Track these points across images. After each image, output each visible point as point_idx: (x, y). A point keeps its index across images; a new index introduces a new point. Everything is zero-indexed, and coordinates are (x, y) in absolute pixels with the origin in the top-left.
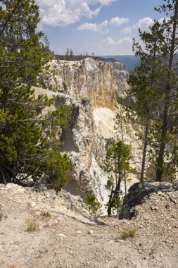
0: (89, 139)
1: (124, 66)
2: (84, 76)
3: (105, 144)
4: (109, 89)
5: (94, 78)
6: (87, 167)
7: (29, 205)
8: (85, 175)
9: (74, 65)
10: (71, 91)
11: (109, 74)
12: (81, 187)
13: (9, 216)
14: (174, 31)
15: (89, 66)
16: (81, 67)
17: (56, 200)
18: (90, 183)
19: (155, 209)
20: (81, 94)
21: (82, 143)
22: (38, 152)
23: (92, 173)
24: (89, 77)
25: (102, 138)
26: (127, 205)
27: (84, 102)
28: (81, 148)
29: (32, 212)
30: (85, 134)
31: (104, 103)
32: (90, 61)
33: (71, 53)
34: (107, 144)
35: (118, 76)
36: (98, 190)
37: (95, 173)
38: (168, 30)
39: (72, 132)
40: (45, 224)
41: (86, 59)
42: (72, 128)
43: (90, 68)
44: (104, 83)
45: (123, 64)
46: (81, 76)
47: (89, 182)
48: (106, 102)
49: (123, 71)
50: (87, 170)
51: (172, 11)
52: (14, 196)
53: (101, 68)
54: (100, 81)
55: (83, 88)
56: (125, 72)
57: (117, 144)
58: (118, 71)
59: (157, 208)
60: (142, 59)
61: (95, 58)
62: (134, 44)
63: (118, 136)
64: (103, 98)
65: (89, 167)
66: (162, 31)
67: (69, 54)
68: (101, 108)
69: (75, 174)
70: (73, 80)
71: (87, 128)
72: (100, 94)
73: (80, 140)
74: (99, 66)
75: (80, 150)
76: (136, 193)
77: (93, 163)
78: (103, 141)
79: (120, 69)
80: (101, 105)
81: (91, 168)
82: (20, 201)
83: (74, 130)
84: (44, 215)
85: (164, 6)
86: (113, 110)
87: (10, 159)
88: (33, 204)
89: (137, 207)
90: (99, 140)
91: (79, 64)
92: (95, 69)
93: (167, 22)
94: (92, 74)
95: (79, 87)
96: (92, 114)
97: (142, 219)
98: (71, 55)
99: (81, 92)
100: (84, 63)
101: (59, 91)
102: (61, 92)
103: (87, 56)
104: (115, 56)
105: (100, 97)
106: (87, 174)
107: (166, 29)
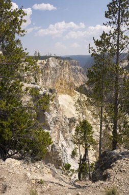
0: (57, 119)
1: (78, 63)
2: (49, 71)
3: (68, 122)
4: (68, 80)
5: (56, 73)
6: (56, 142)
7: (26, 175)
8: (56, 148)
9: (41, 63)
10: (40, 83)
11: (67, 69)
12: (53, 158)
13: (12, 186)
14: (118, 39)
15: (52, 64)
16: (46, 64)
17: (44, 169)
18: (60, 154)
19: (124, 171)
20: (47, 85)
21: (53, 123)
22: (27, 132)
23: (60, 146)
24: (52, 72)
25: (66, 118)
26: (98, 169)
27: (51, 91)
28: (51, 126)
29: (29, 181)
30: (54, 115)
31: (64, 91)
32: (53, 60)
33: (39, 54)
34: (70, 123)
35: (74, 70)
36: (66, 159)
37: (62, 146)
38: (114, 38)
39: (44, 115)
40: (40, 190)
41: (50, 59)
42: (44, 111)
43: (53, 65)
44: (64, 75)
45: (77, 61)
46: (46, 71)
47: (58, 153)
48: (66, 90)
49: (77, 67)
50: (57, 144)
51: (116, 26)
52: (13, 169)
53: (62, 65)
54: (61, 74)
55: (48, 80)
56: (79, 67)
57: (83, 122)
58: (74, 67)
59: (125, 170)
60: (95, 58)
61: (57, 58)
62: (90, 48)
63: (79, 116)
64: (64, 87)
65: (58, 141)
66: (109, 39)
67: (37, 55)
68: (63, 95)
69: (48, 148)
70: (41, 75)
71: (55, 111)
72: (61, 84)
73: (51, 120)
74: (60, 64)
75: (51, 128)
76: (105, 160)
77: (61, 138)
78: (67, 120)
79: (75, 65)
80: (62, 92)
81: (60, 142)
82: (18, 172)
83: (46, 113)
84: (38, 182)
85: (110, 22)
86: (71, 96)
87: (7, 139)
88: (29, 174)
89: (109, 171)
90: (63, 120)
91: (45, 63)
92: (57, 66)
93: (112, 33)
94: (55, 69)
95: (46, 80)
96: (57, 100)
97: (115, 179)
98: (39, 56)
99: (47, 83)
100: (48, 61)
101: (32, 83)
102: (34, 84)
103: (51, 56)
104: (71, 56)
105: (61, 86)
106: (57, 147)
107: (112, 38)
